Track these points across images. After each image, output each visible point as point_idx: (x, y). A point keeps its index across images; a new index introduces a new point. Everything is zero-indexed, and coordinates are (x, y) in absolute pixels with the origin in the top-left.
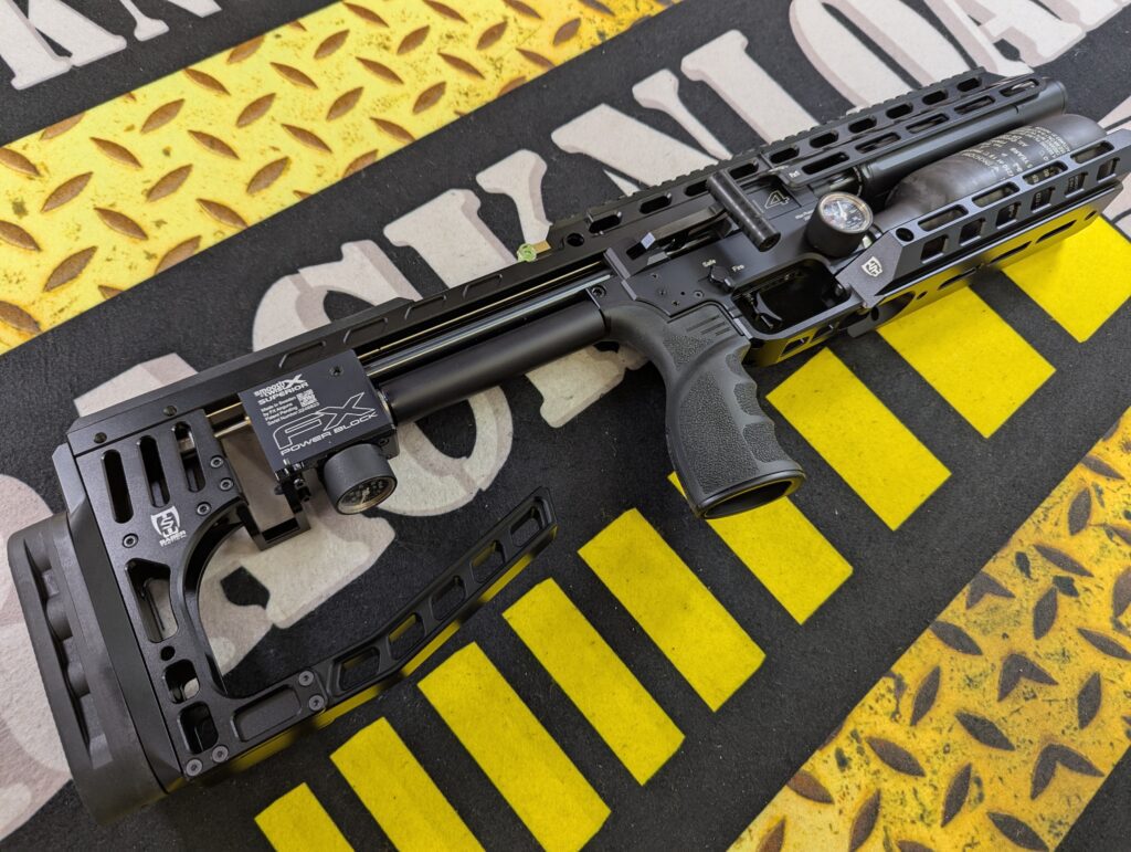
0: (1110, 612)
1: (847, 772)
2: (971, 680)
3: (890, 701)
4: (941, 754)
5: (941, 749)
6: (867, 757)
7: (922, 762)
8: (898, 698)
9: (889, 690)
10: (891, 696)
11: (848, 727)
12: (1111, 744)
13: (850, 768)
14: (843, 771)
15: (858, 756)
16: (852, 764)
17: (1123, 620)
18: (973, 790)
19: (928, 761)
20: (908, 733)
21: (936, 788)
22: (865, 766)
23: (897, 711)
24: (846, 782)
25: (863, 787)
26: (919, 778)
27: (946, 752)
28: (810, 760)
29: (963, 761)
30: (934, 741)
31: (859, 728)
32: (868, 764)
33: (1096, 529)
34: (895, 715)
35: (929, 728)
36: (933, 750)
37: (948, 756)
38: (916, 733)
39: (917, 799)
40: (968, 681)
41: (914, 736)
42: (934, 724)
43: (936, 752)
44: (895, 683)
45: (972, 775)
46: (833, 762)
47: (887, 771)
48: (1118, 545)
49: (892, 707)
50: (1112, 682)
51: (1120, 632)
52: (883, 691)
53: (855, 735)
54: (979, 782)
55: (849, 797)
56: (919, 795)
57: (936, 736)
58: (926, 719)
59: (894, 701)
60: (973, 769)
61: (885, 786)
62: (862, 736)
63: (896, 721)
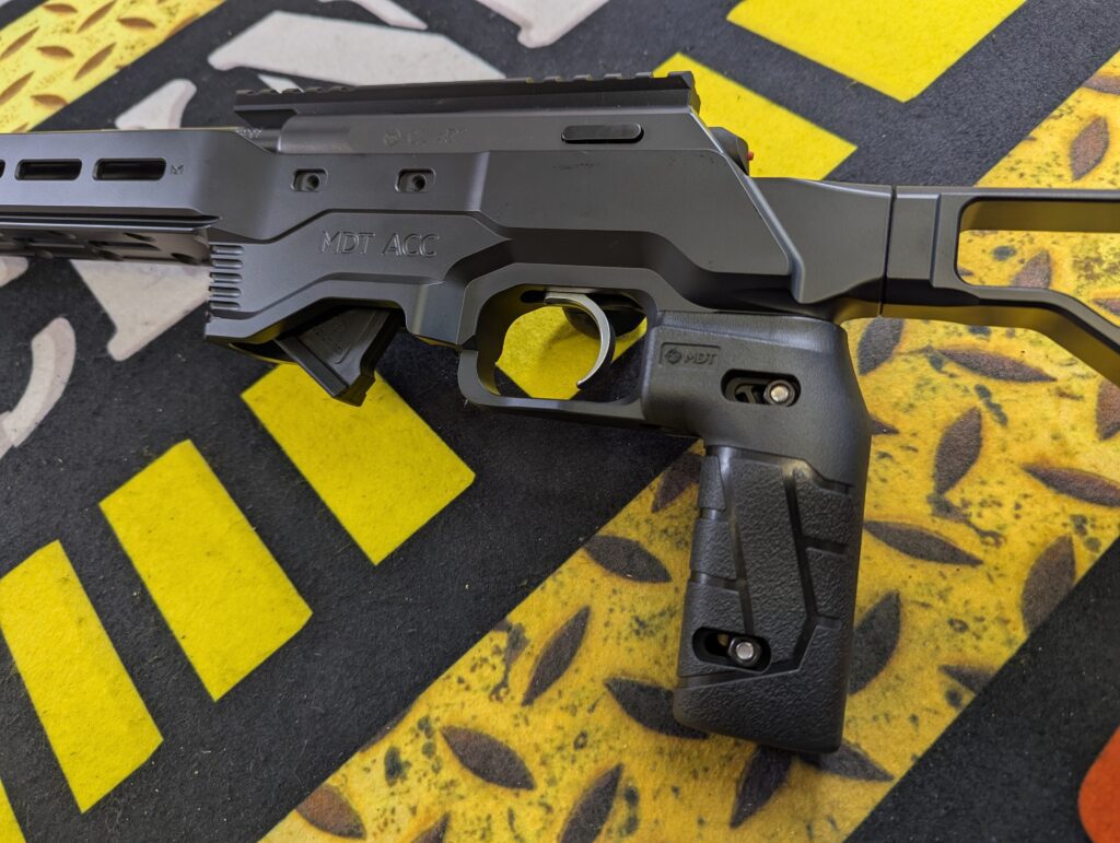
0: (928, 487)
1: (399, 786)
2: (641, 624)
3: (494, 668)
4: (570, 750)
5: (570, 741)
6: (438, 760)
7: (532, 764)
8: (508, 663)
9: (497, 651)
10: (497, 660)
11: (418, 712)
12: (914, 719)
13: (404, 778)
14: (391, 784)
15: (423, 758)
16: (410, 773)
17: (954, 497)
18: (620, 812)
19: (543, 763)
20: (516, 717)
21: (549, 809)
22: (431, 775)
23: (504, 684)
24: (393, 802)
25: (421, 809)
26: (523, 792)
27: (578, 746)
28: (343, 770)
29: (608, 760)
30: (560, 728)
31: (435, 714)
32: (436, 770)
33: (911, 358)
34: (497, 692)
35: (555, 707)
36: (557, 743)
37: (581, 754)
38: (530, 717)
39: (513, 829)
40: (636, 626)
41: (527, 722)
42: (564, 701)
43: (560, 748)
44: (510, 639)
45: (622, 785)
46: (379, 770)
47: (467, 782)
48: (952, 376)
49: (497, 677)
50: (925, 606)
51: (945, 517)
52: (486, 653)
53: (425, 726)
54: (632, 797)
55: (392, 827)
56: (517, 823)
57: (565, 719)
58: (551, 693)
59: (501, 668)
60: (625, 775)
61: (458, 808)
62: (436, 726)
63: (499, 699)
